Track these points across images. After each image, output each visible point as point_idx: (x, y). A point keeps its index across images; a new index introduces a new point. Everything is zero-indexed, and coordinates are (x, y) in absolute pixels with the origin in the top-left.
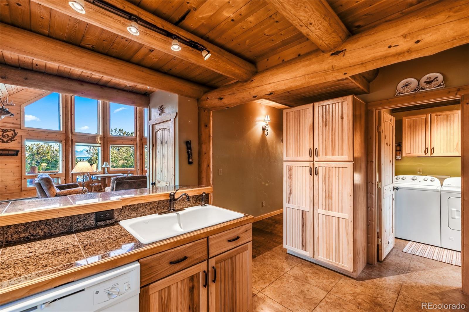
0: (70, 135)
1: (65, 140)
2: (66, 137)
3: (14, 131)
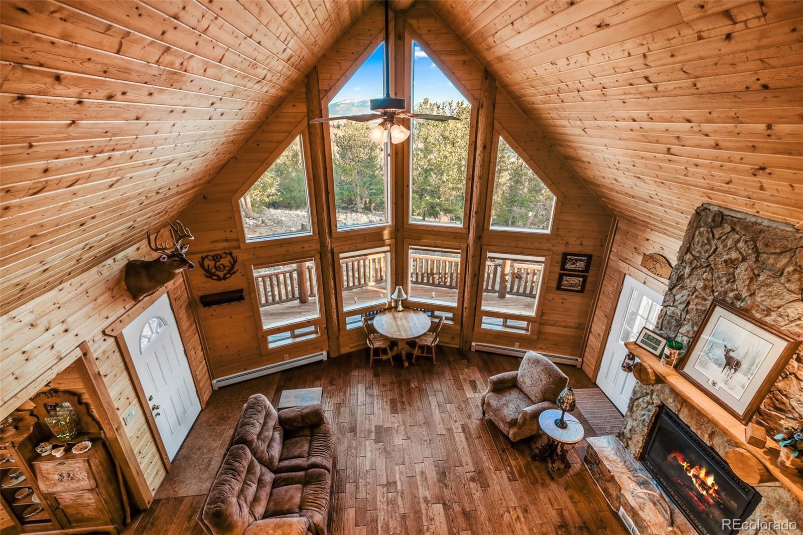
0: (329, 240)
1: (320, 253)
2: (321, 246)
3: (231, 254)
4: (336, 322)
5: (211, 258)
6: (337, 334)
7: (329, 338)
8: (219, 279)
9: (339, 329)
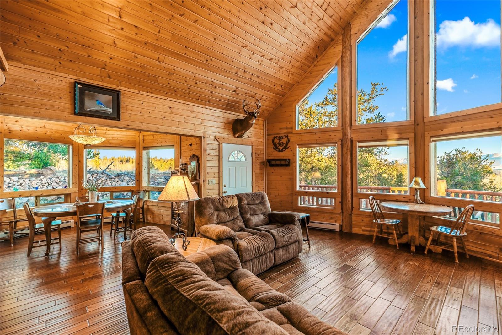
0: (349, 131)
1: (342, 140)
2: (343, 136)
3: (287, 137)
4: (350, 200)
5: (278, 138)
6: (350, 211)
7: (342, 212)
8: (280, 151)
9: (352, 207)
